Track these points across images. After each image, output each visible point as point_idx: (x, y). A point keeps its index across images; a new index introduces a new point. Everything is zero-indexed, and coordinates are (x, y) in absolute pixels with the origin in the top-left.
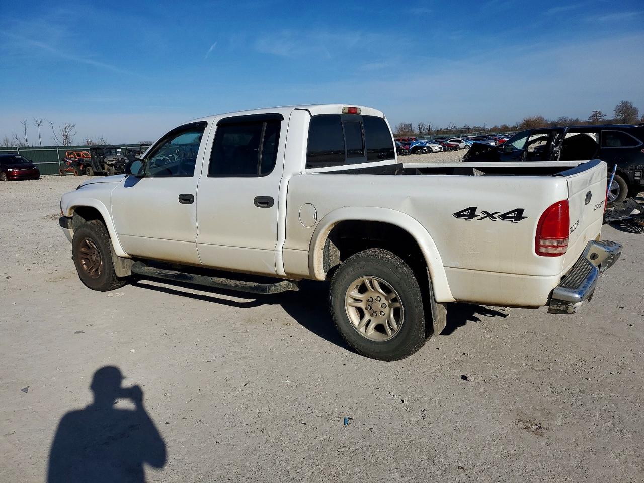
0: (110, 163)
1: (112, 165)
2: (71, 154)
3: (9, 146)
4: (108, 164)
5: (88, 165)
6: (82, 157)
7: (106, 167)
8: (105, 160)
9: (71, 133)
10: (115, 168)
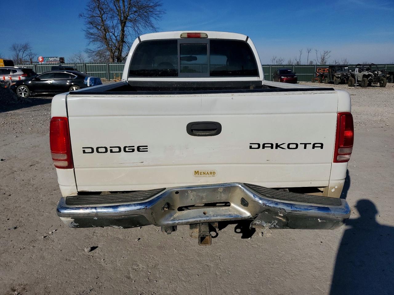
0: (337, 76)
1: (338, 77)
2: (321, 69)
3: (291, 64)
4: (336, 77)
5: (327, 77)
6: (325, 72)
7: (335, 78)
8: (335, 74)
9: (326, 57)
10: (340, 79)
